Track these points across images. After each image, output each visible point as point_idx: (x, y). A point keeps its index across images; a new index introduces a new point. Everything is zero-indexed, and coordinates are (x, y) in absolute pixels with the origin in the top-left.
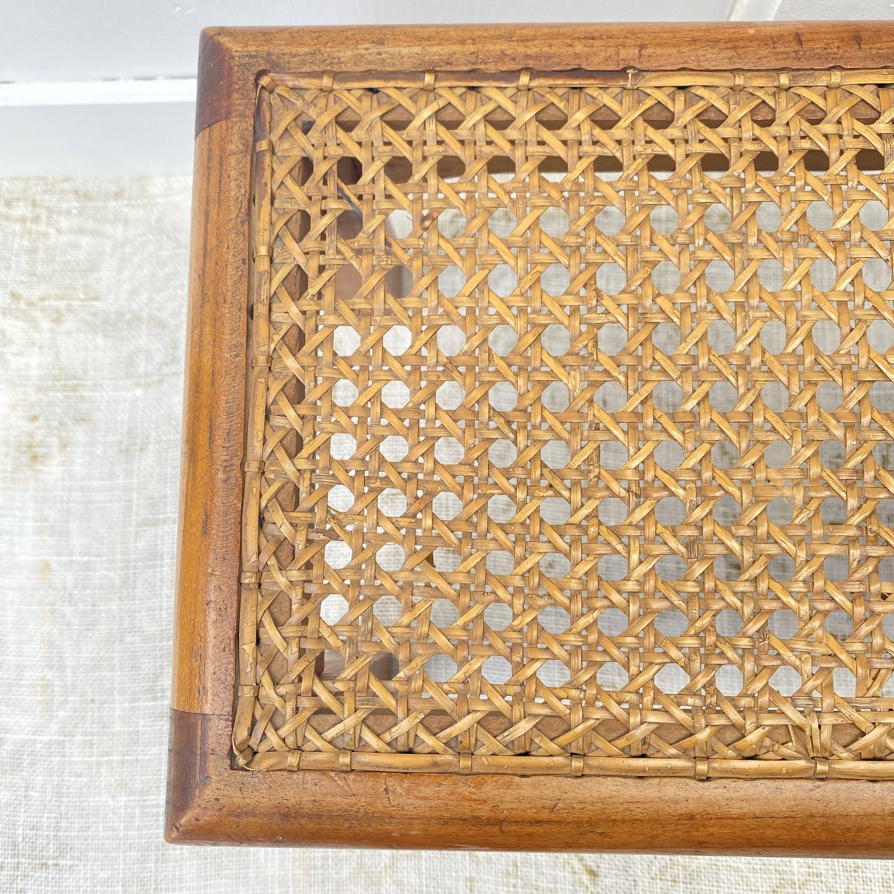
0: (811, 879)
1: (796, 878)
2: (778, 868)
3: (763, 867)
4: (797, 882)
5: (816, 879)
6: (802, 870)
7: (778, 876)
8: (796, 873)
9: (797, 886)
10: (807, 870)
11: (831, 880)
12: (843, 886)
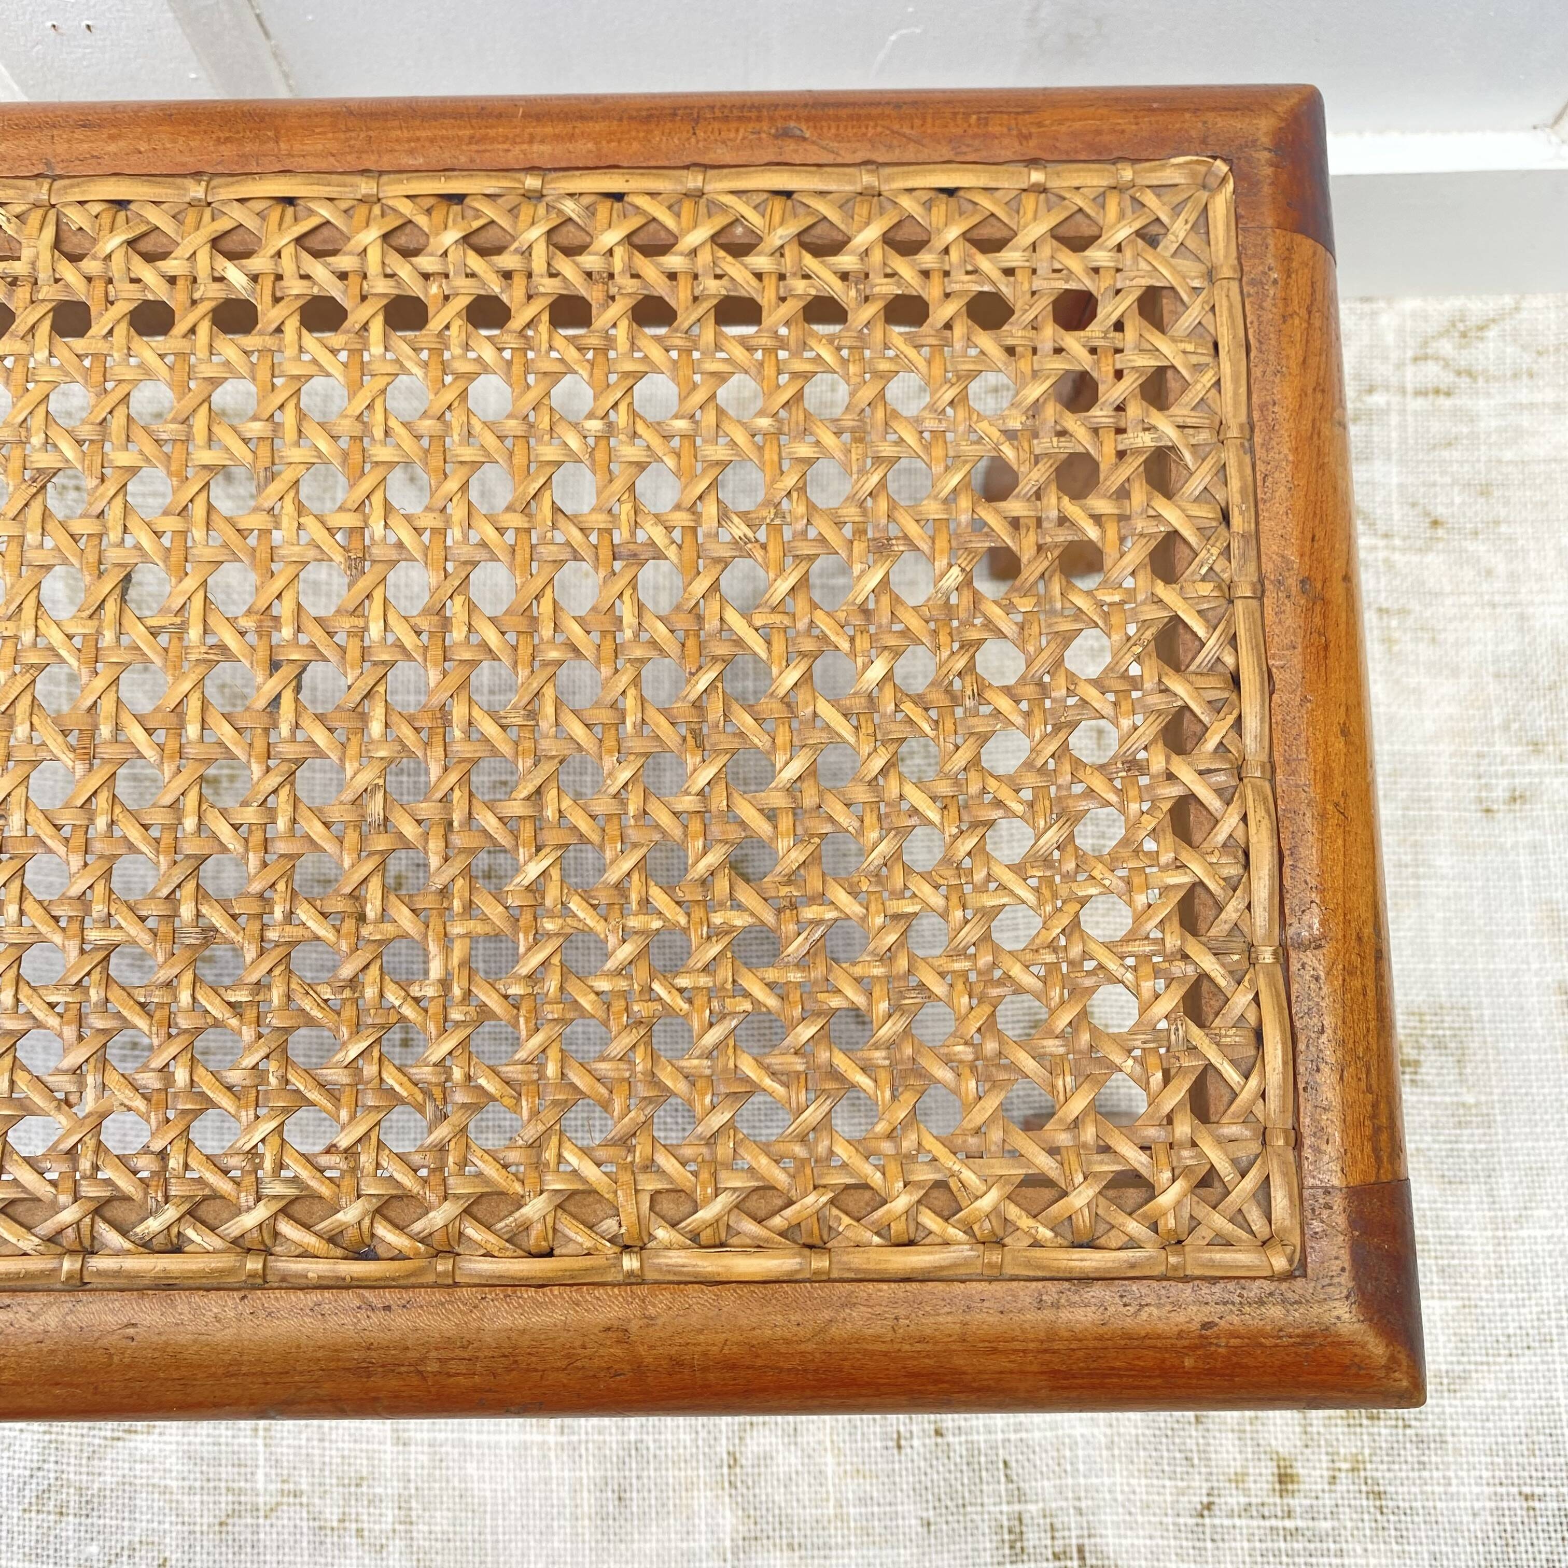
0: (285, 1500)
1: (261, 1500)
2: (230, 1484)
3: (205, 1484)
4: (261, 1506)
5: (291, 1500)
6: (272, 1487)
7: (230, 1498)
8: (262, 1492)
9: (262, 1514)
10: (279, 1486)
11: (317, 1501)
12: (335, 1510)
